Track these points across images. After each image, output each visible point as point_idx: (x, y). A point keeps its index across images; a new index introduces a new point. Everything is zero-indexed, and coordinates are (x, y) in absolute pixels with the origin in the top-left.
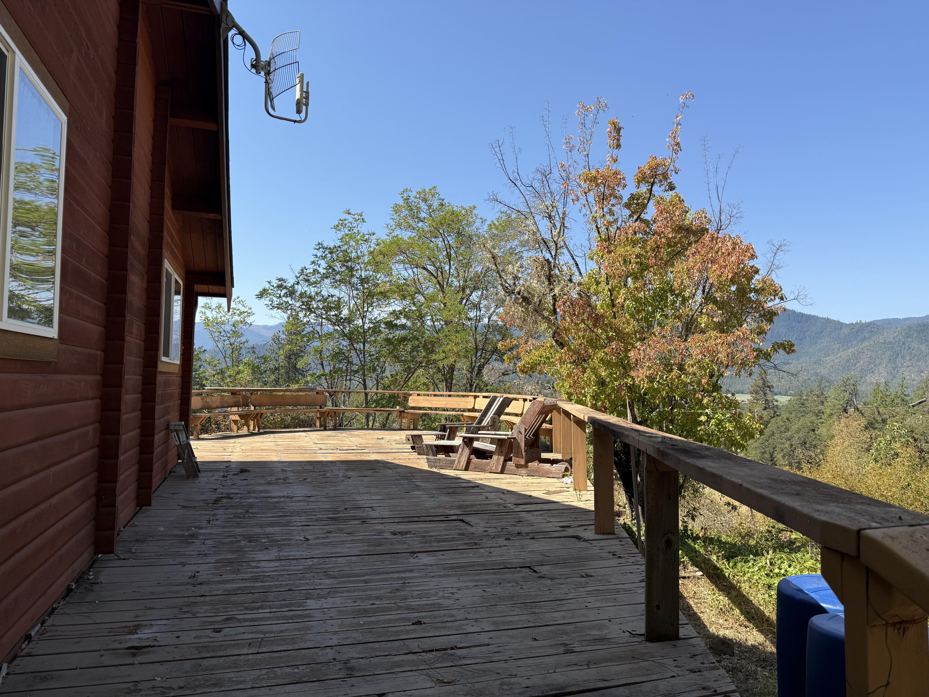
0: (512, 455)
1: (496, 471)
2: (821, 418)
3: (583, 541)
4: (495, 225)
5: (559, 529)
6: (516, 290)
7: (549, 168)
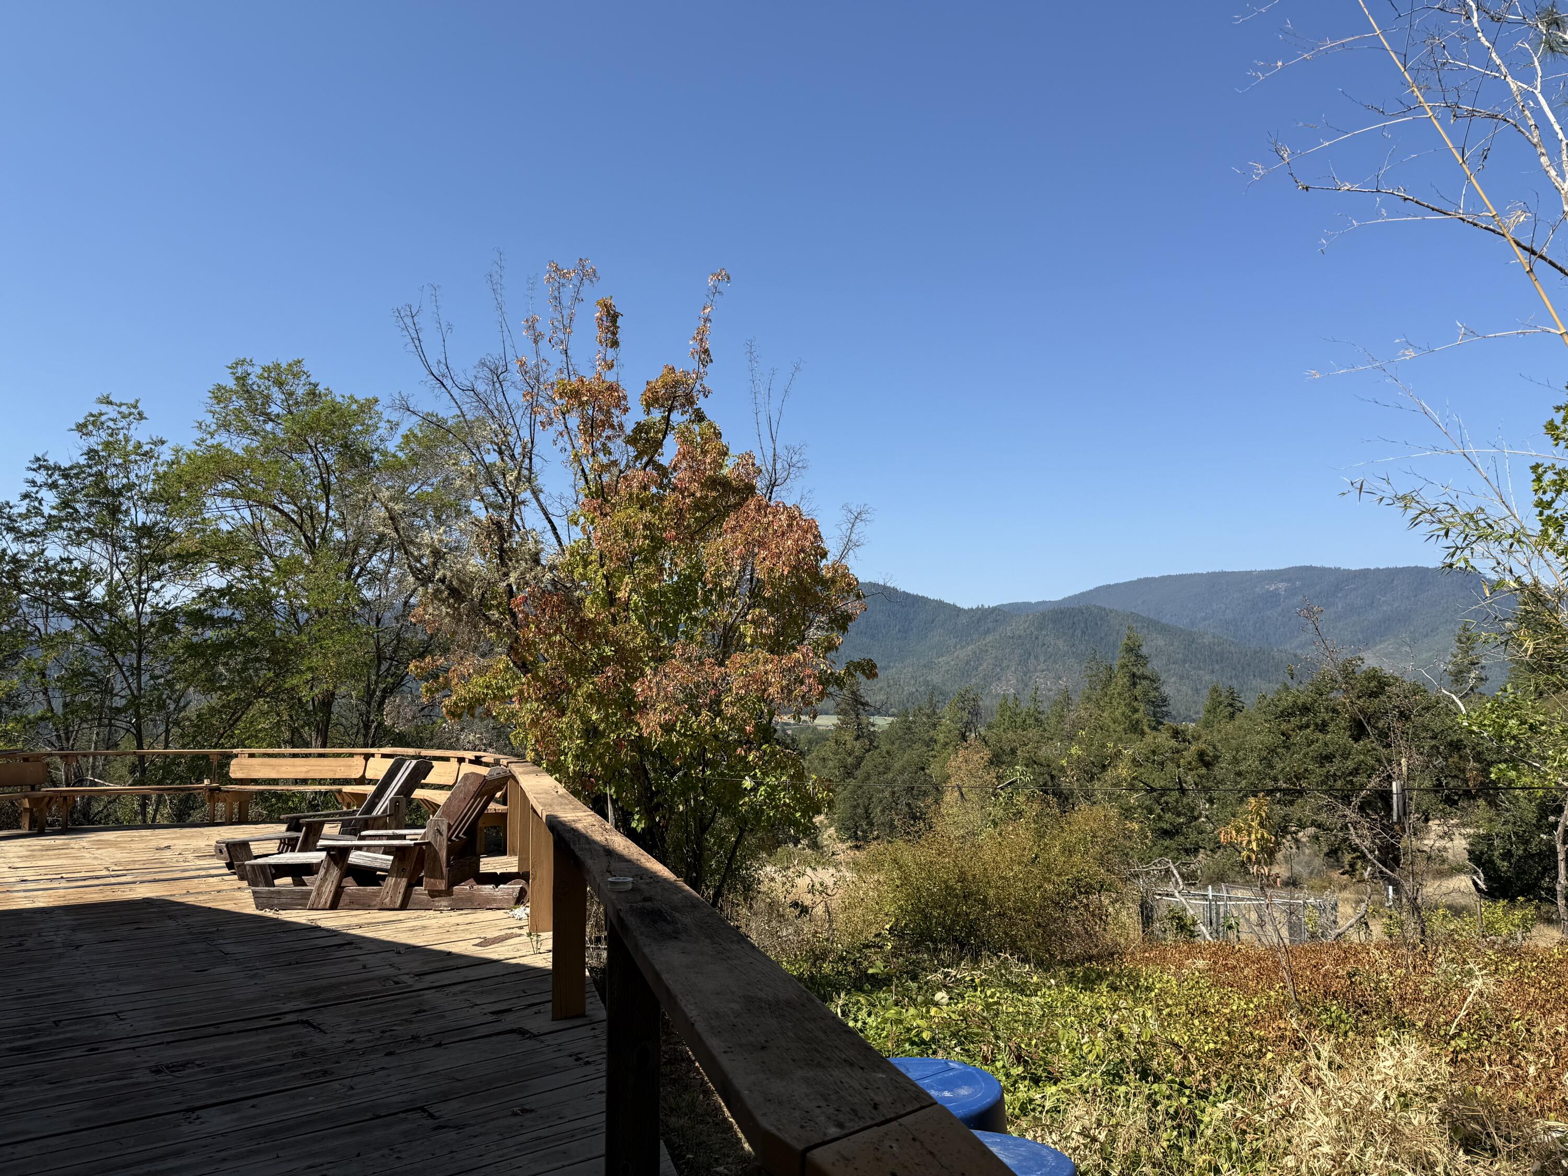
0: (423, 874)
1: (391, 906)
2: (933, 750)
3: (529, 1038)
4: (415, 436)
5: (491, 1018)
6: (437, 577)
7: (502, 363)
